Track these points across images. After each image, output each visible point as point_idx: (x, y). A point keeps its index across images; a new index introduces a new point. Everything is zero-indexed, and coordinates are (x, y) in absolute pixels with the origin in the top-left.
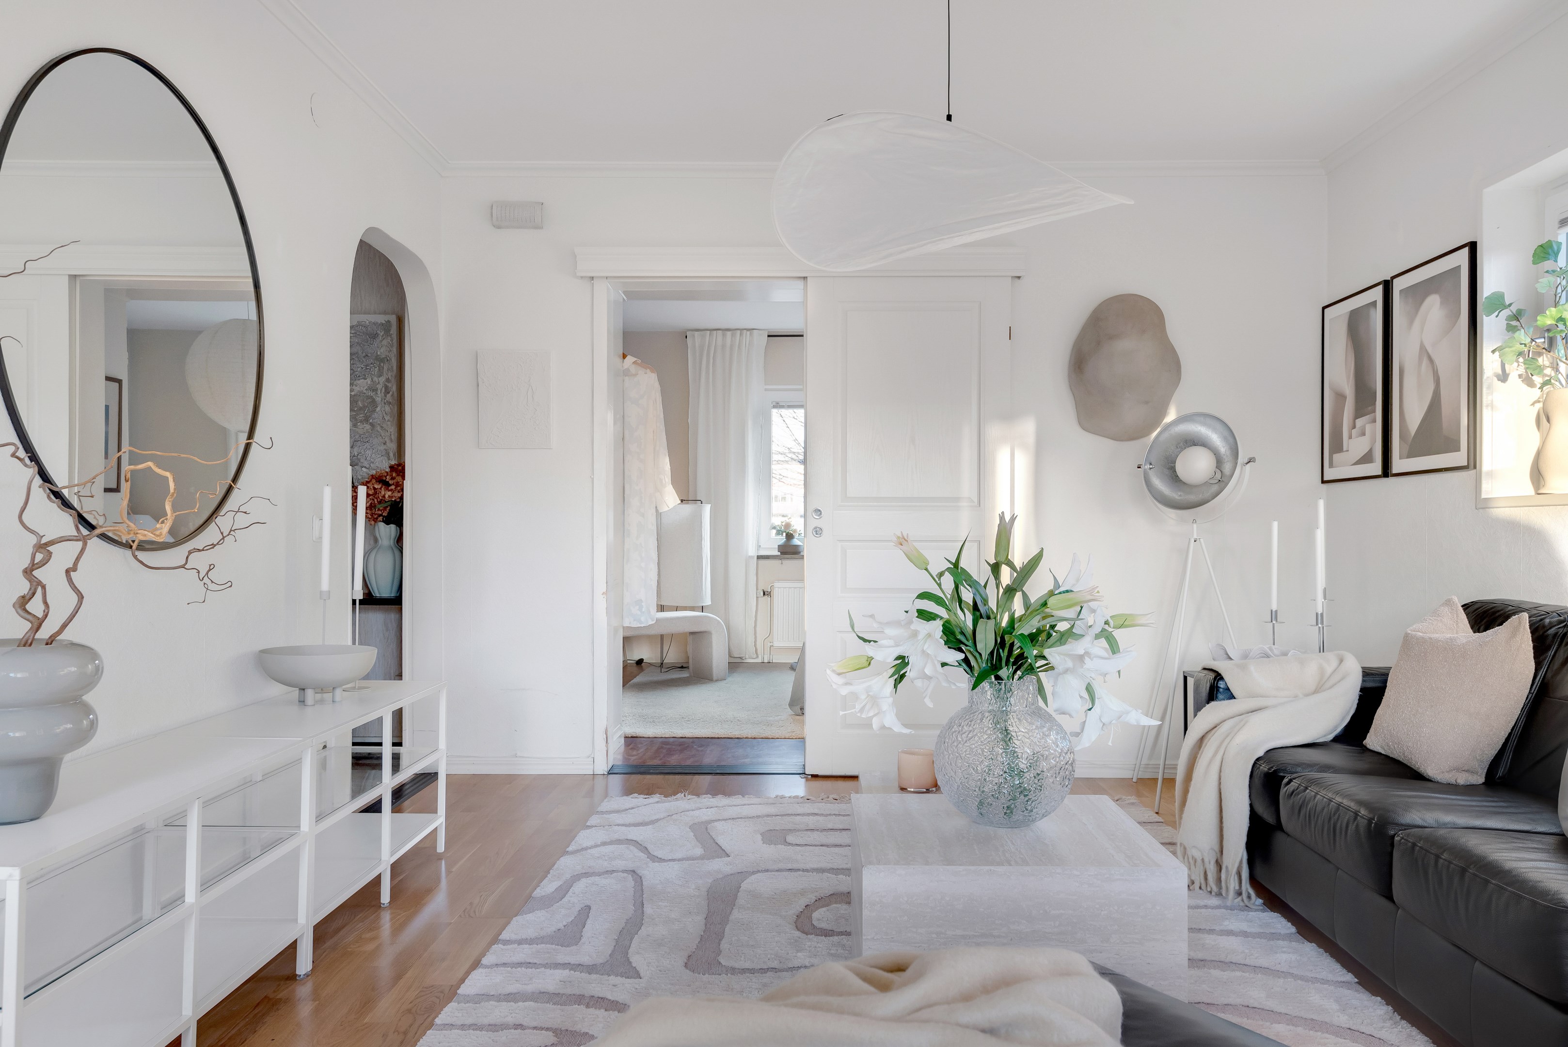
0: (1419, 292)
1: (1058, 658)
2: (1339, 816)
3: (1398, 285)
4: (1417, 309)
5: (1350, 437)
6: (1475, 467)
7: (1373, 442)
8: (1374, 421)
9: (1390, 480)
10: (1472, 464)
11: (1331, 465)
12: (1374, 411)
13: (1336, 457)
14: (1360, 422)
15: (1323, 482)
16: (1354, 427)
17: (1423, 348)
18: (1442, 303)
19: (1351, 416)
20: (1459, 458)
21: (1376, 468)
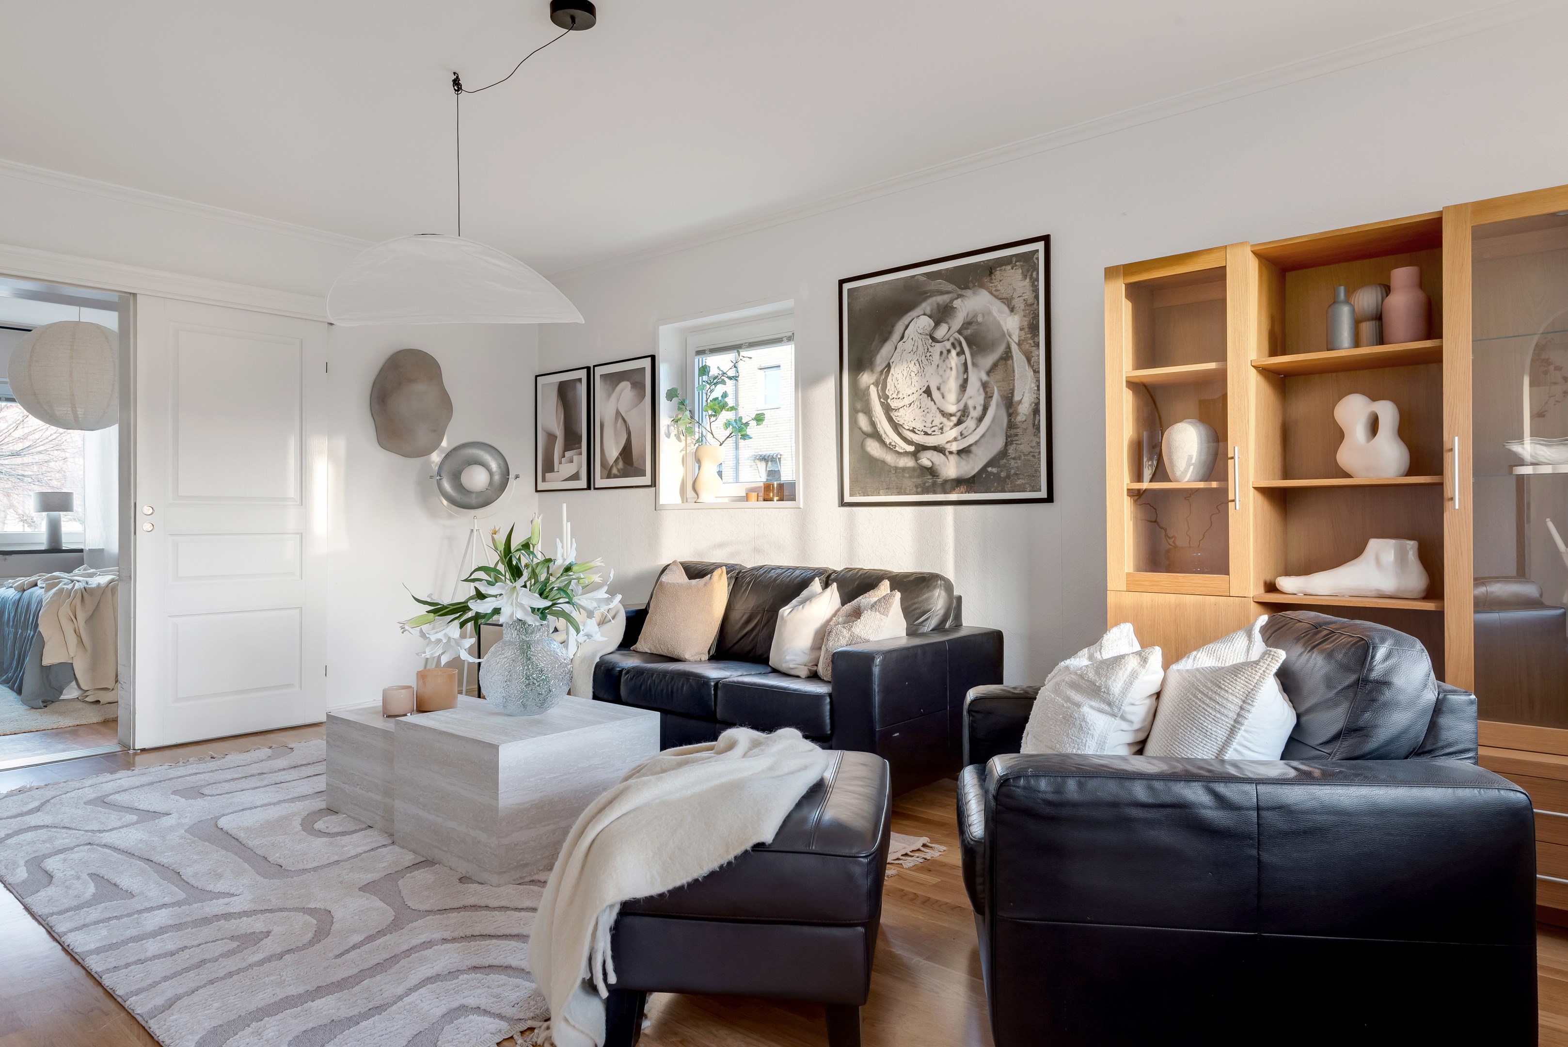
0: (615, 379)
1: (585, 601)
2: (675, 683)
3: (600, 371)
4: (614, 389)
5: (560, 463)
6: (655, 486)
7: (580, 466)
8: (581, 454)
9: (592, 492)
10: (654, 483)
11: (544, 480)
12: (580, 447)
13: (548, 475)
14: (568, 454)
15: (537, 491)
16: (564, 456)
17: (618, 413)
18: (631, 388)
19: (561, 449)
20: (646, 480)
21: (583, 483)
